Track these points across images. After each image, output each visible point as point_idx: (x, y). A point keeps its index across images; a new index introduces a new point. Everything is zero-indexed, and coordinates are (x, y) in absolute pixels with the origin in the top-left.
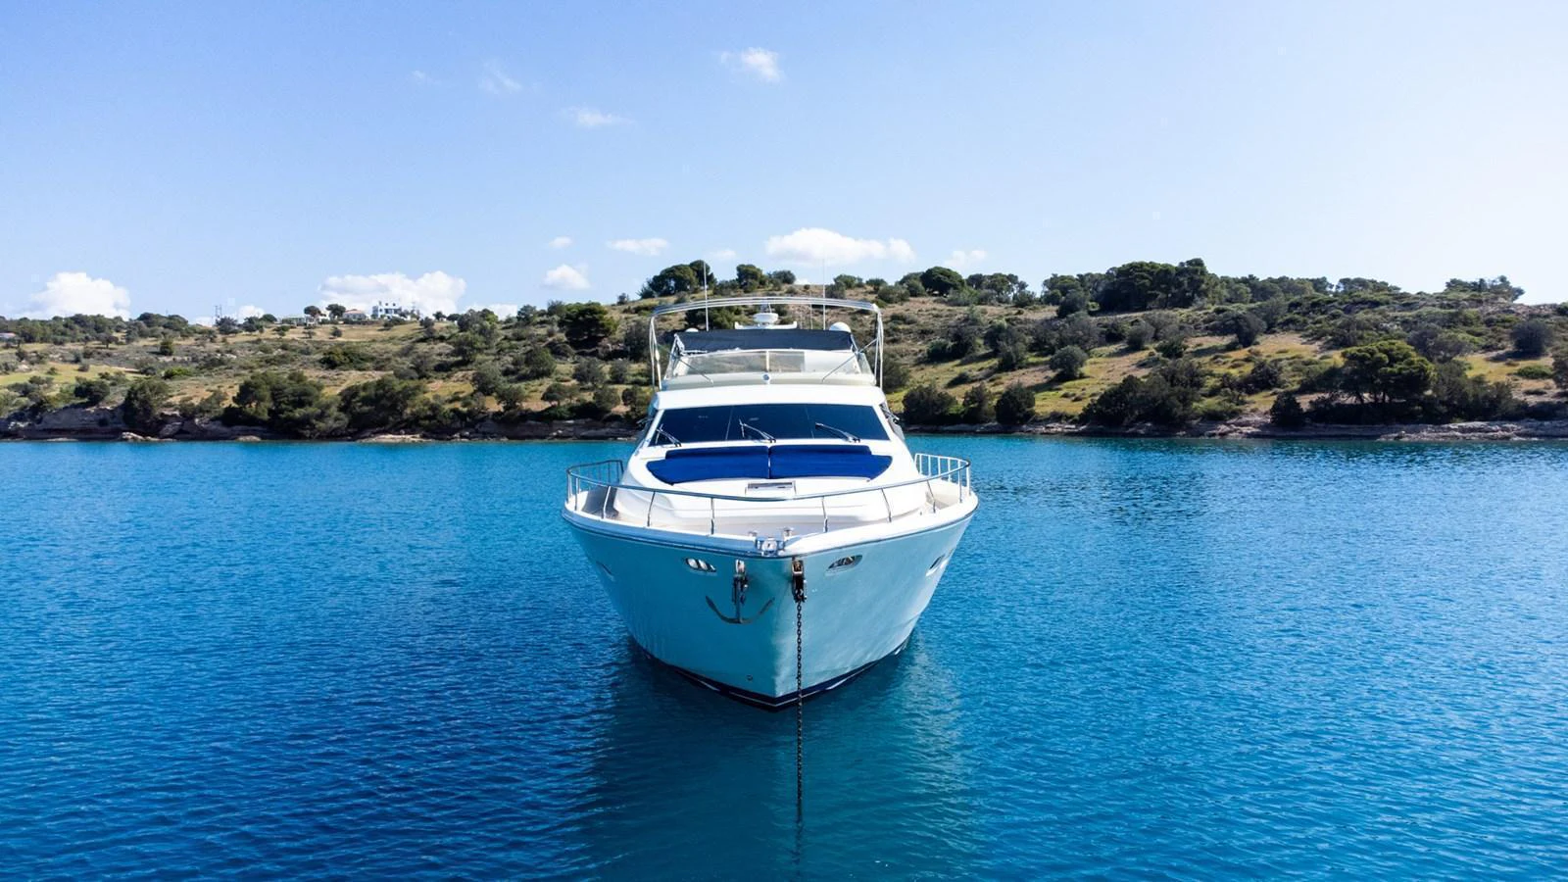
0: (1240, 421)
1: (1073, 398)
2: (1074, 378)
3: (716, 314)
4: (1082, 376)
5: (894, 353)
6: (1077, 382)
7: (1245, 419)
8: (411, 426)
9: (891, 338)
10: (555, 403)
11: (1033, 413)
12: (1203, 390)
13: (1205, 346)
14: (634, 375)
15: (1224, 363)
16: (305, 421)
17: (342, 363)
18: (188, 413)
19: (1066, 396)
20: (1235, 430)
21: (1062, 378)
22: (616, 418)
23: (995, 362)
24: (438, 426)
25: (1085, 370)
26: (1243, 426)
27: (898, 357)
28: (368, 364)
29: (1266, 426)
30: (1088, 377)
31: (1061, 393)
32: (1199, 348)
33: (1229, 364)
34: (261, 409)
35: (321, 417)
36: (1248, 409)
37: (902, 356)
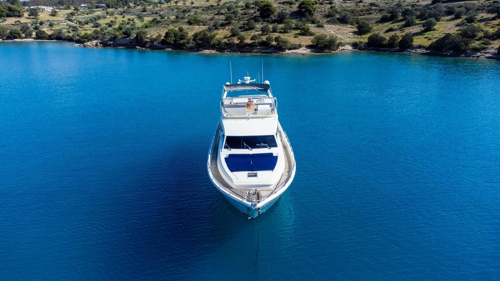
0: (486, 51)
1: (428, 39)
2: (431, 31)
3: (308, 6)
4: (434, 30)
5: (369, 19)
6: (431, 32)
7: (488, 51)
8: (213, 47)
9: (369, 12)
10: (254, 41)
11: (412, 45)
12: (477, 38)
13: (484, 18)
14: (280, 29)
15: (489, 26)
16: (183, 44)
17: (193, 23)
18: (152, 41)
19: (426, 38)
20: (483, 55)
21: (426, 31)
22: (273, 46)
23: (404, 23)
24: (220, 47)
25: (436, 27)
26: (486, 53)
27: (370, 20)
28: (201, 23)
29: (494, 54)
30: (436, 30)
31: (425, 36)
32: (482, 18)
33: (491, 26)
34: (171, 40)
35: (188, 43)
36: (490, 47)
37: (371, 20)
